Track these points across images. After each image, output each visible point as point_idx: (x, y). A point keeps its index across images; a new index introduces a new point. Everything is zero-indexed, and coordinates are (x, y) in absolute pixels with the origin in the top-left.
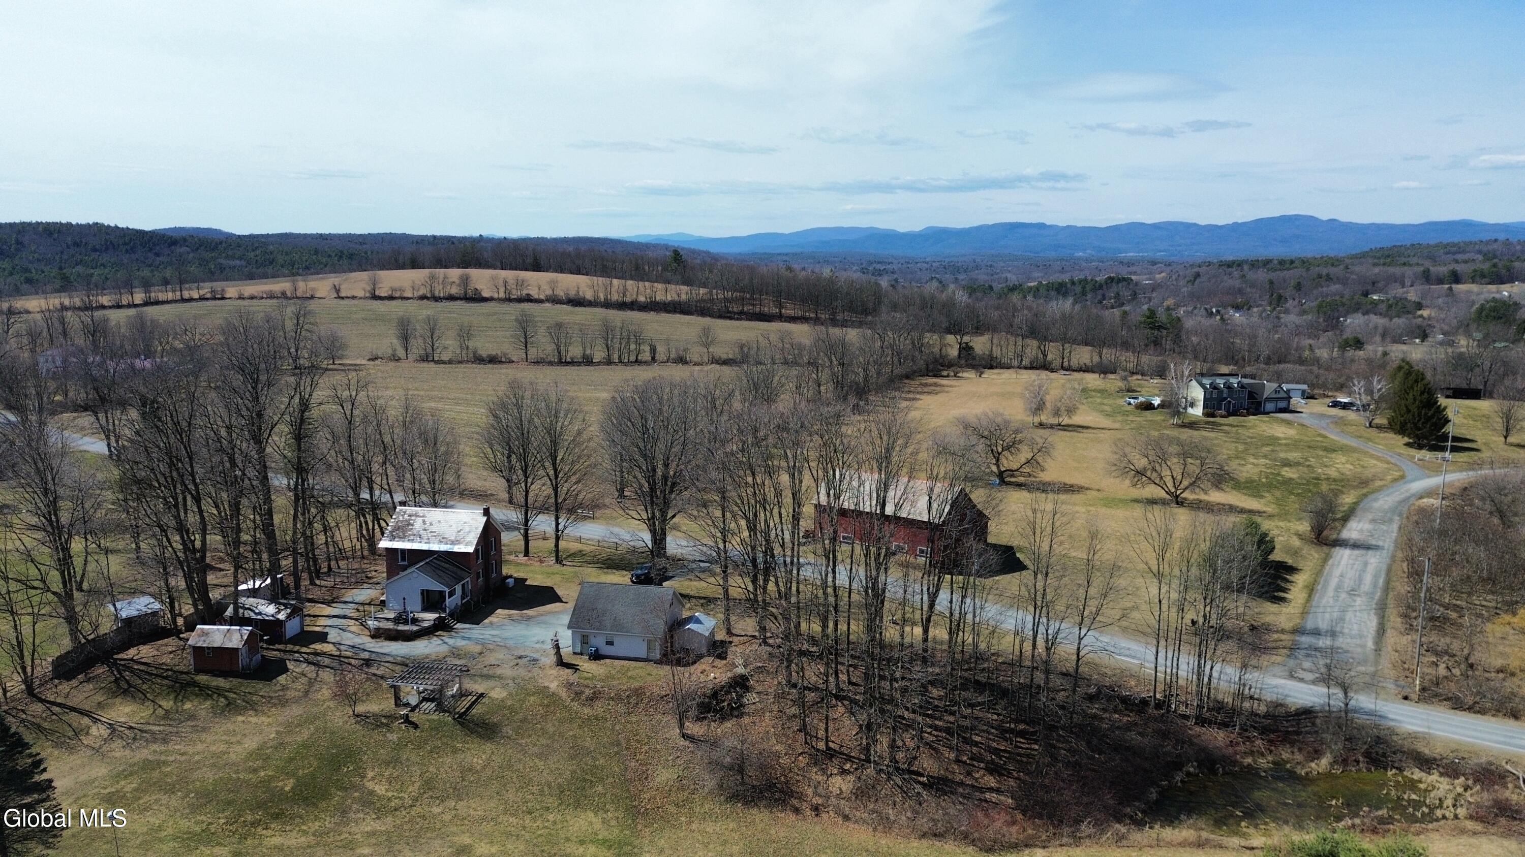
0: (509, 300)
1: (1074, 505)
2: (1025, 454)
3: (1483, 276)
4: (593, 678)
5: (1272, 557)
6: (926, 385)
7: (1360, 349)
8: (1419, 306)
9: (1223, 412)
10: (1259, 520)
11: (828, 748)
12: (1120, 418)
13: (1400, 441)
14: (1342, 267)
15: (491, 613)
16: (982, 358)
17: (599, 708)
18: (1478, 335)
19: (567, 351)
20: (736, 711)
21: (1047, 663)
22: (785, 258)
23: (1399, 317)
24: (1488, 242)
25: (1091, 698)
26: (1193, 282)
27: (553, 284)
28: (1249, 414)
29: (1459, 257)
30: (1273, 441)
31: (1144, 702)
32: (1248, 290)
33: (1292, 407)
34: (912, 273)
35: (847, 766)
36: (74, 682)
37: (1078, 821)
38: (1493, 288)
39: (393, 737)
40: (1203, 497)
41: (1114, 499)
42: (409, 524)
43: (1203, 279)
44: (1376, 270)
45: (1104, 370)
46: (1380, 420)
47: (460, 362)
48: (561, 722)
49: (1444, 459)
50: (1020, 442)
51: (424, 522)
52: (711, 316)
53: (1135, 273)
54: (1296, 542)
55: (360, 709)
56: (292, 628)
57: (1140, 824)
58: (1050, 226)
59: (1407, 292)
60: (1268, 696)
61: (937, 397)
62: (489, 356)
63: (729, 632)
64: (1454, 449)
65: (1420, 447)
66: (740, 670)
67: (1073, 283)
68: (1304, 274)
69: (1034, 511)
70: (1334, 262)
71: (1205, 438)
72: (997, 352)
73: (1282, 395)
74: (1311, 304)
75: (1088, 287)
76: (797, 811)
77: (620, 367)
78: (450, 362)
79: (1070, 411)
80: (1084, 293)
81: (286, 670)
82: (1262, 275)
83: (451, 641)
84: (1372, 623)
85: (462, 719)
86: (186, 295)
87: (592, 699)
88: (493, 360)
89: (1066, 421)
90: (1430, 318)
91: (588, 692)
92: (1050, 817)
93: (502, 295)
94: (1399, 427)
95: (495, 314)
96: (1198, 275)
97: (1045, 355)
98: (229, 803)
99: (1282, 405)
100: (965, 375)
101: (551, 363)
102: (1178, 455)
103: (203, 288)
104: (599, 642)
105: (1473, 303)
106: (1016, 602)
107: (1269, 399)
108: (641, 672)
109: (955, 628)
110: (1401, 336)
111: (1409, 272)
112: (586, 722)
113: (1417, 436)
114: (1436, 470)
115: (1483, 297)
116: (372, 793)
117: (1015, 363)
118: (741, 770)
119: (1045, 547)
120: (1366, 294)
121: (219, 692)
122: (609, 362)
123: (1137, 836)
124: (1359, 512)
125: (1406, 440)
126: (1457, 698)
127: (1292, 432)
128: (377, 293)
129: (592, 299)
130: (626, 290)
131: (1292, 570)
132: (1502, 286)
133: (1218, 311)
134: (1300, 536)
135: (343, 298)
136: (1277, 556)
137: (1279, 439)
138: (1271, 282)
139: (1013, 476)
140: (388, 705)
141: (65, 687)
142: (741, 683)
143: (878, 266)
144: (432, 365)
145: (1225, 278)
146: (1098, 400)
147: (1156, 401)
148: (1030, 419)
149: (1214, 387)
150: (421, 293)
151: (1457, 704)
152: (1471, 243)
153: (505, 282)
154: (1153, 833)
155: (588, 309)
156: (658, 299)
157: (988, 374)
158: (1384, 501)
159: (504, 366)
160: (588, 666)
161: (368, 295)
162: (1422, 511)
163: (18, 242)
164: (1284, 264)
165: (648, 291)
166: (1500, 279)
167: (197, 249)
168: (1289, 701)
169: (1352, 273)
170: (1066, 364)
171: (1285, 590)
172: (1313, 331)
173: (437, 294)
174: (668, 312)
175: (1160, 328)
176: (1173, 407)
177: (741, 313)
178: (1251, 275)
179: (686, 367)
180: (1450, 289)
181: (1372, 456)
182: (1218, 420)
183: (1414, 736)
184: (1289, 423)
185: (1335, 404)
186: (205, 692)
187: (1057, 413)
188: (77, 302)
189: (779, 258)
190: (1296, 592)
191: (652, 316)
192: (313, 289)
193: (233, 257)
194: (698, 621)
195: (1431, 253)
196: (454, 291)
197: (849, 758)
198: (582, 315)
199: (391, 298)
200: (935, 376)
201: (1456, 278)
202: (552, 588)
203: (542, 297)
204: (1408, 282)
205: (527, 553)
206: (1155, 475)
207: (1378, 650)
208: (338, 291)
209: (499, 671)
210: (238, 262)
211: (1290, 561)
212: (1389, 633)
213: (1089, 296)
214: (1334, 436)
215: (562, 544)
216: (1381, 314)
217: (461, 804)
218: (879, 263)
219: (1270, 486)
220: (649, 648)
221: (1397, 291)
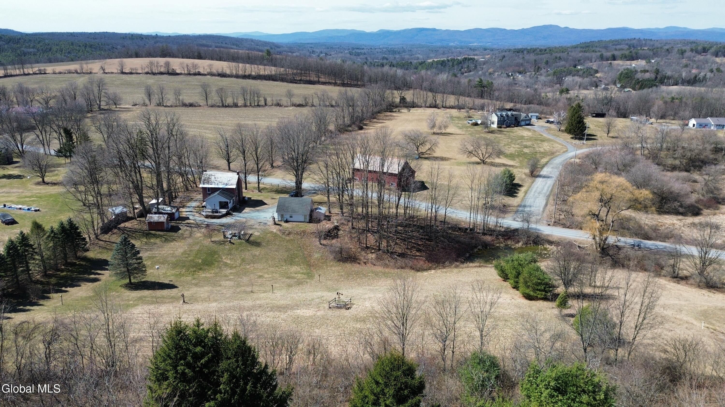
0: (190, 74)
1: (445, 166)
2: (428, 146)
3: (626, 57)
4: (287, 228)
5: (514, 182)
6: (387, 116)
7: (568, 93)
8: (597, 72)
9: (505, 126)
10: (511, 169)
11: (367, 246)
12: (465, 129)
13: (570, 136)
14: (566, 53)
15: (244, 209)
16: (410, 103)
17: (291, 237)
18: (619, 86)
19: (226, 101)
20: (336, 236)
21: (436, 216)
22: (311, 46)
23: (587, 77)
24: (631, 40)
25: (449, 228)
26: (501, 60)
27: (210, 66)
28: (515, 127)
29: (618, 47)
30: (522, 137)
31: (466, 229)
32: (525, 64)
33: (531, 123)
34: (373, 54)
35: (373, 251)
36: (109, 234)
37: (444, 262)
38: (628, 62)
39: (227, 247)
40: (493, 161)
41: (460, 163)
42: (209, 178)
43: (506, 58)
44: (580, 55)
45: (459, 108)
46: (563, 128)
47: (176, 106)
48: (281, 241)
49: (583, 144)
50: (426, 141)
51: (215, 177)
52: (287, 82)
53: (476, 55)
54: (524, 176)
55: (213, 240)
56: (176, 216)
57: (463, 263)
58: (438, 30)
59: (593, 65)
60: (505, 226)
61: (392, 122)
62: (189, 103)
63: (330, 212)
64: (587, 139)
65: (576, 139)
66: (336, 224)
67: (448, 61)
68: (550, 57)
69: (432, 168)
70: (563, 50)
71: (497, 137)
72: (416, 101)
73: (528, 118)
74: (551, 71)
75: (455, 63)
76: (359, 263)
77: (251, 108)
78: (171, 106)
79: (446, 127)
80: (453, 66)
81: (180, 229)
82: (532, 57)
83: (234, 218)
84: (544, 203)
85: (248, 241)
86: (26, 71)
87: (289, 234)
88: (191, 105)
89: (444, 131)
90: (600, 77)
91: (287, 232)
92: (436, 262)
93: (186, 72)
94: (569, 131)
95: (184, 81)
96: (504, 57)
97: (436, 102)
98: (184, 266)
99: (528, 122)
100: (403, 111)
101: (219, 106)
102: (484, 145)
103: (34, 67)
104: (287, 217)
105: (619, 70)
106: (425, 199)
107: (522, 120)
108: (304, 226)
109: (406, 208)
110: (587, 86)
111: (594, 55)
112: (288, 241)
113: (575, 135)
114: (580, 148)
115: (623, 67)
116: (226, 263)
117: (423, 105)
118: (341, 253)
119: (435, 180)
120: (575, 67)
121: (161, 236)
122: (245, 106)
123: (462, 266)
124: (548, 165)
125: (571, 136)
126: (565, 224)
127: (530, 134)
128: (124, 71)
129: (230, 74)
130: (245, 69)
131: (520, 186)
132: (633, 62)
133: (512, 75)
134: (525, 174)
135: (106, 73)
136: (515, 182)
137: (524, 137)
138: (535, 61)
139: (423, 155)
140: (222, 238)
141: (106, 236)
142: (336, 228)
143: (357, 51)
144: (163, 107)
145: (516, 58)
146: (457, 122)
147: (479, 122)
148: (430, 131)
149: (502, 116)
150: (146, 70)
151: (564, 226)
152: (624, 40)
153: (187, 66)
154: (467, 265)
155: (228, 79)
156: (261, 73)
157: (413, 110)
158: (559, 160)
159: (197, 108)
160: (284, 224)
161: (119, 72)
162: (571, 164)
164: (542, 51)
165: (256, 69)
166: (632, 58)
167: (9, 42)
168: (511, 227)
169: (570, 56)
170: (444, 105)
171: (517, 193)
172: (551, 84)
173: (154, 71)
174: (267, 80)
175: (483, 87)
176: (485, 124)
177: (301, 80)
178: (527, 57)
179: (281, 108)
180: (611, 63)
181: (557, 143)
182: (503, 129)
183: (548, 235)
184: (529, 130)
185: (548, 122)
186: (155, 236)
187: (440, 128)
189: (309, 45)
190: (521, 193)
191: (258, 82)
192: (91, 69)
193: (29, 47)
194: (320, 209)
195: (605, 45)
196: (163, 70)
197: (373, 249)
198: (225, 81)
199: (131, 73)
200: (390, 112)
201: (614, 58)
202: (262, 201)
203: (206, 73)
204: (593, 60)
205: (246, 188)
206: (476, 153)
207: (543, 211)
208: (104, 70)
209: (254, 227)
211: (520, 183)
212: (549, 205)
213: (456, 67)
214: (545, 135)
215: (260, 185)
216: (580, 76)
217: (255, 265)
218: (357, 49)
219: (518, 156)
220: (305, 218)
221: (589, 64)
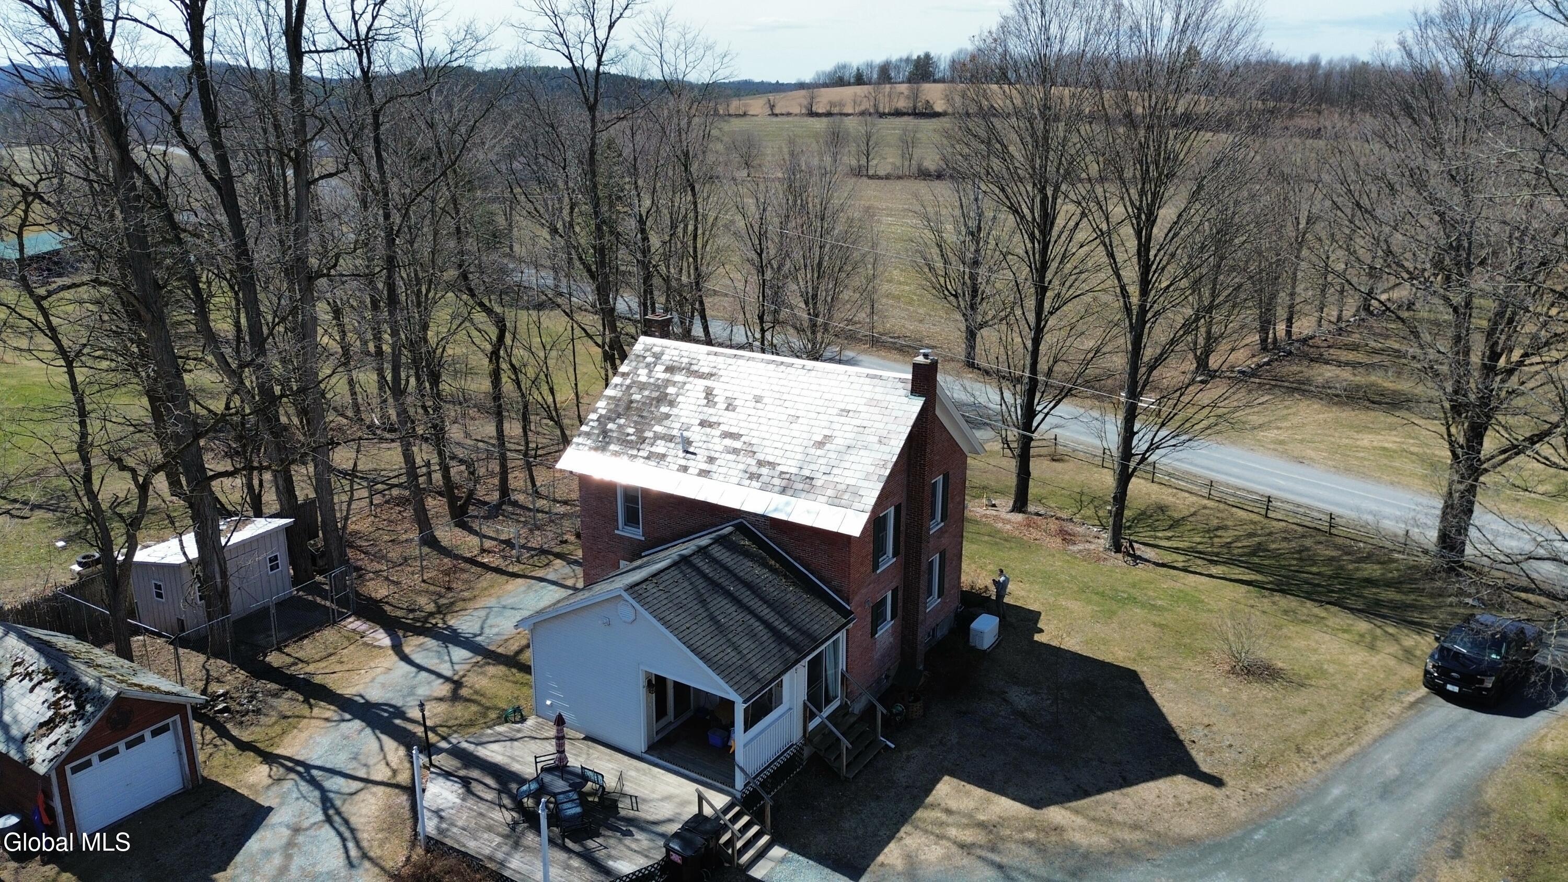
42: (663, 399)
47: (899, 178)
51: (709, 394)
62: (936, 171)
78: (887, 177)
88: (942, 175)
93: (958, 109)
128: (814, 109)
135: (777, 115)
144: (865, 179)
150: (863, 108)
161: (804, 111)
173: (881, 110)
192: (746, 106)
196: (901, 106)
199: (828, 114)
202: (1133, 676)
205: (1020, 505)
208: (772, 107)
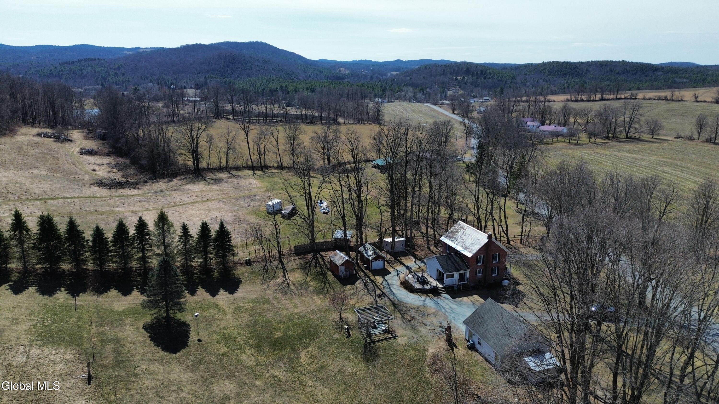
42: (457, 232)
48: (409, 374)
56: (376, 265)
86: (619, 96)
103: (627, 93)
104: (475, 339)
116: (299, 358)
121: (326, 283)
135: (698, 101)
161: (713, 100)
163: (587, 70)
186: (323, 279)
188: (573, 98)
192: (682, 96)
208: (698, 97)
210: (685, 80)
217: (321, 387)
220: (495, 359)
